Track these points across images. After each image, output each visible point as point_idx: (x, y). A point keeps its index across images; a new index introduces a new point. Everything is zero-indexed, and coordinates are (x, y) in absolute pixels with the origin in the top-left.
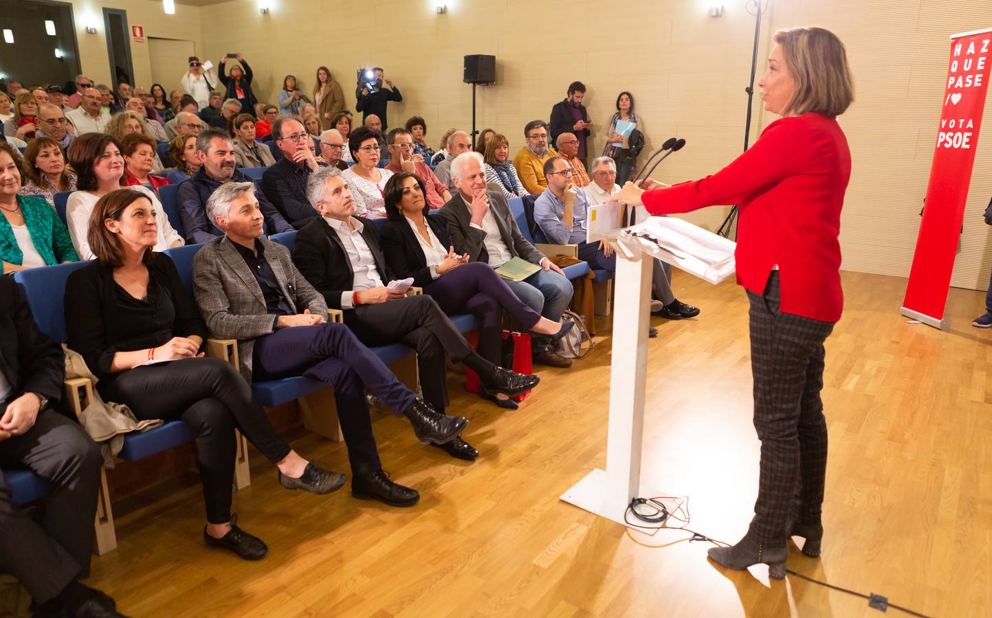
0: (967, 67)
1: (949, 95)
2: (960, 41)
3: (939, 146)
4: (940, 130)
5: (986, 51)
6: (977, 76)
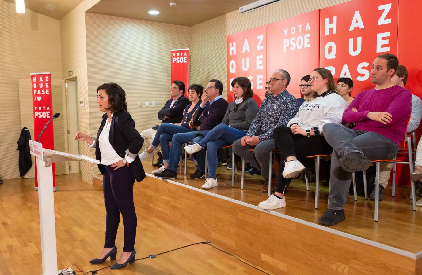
0: (41, 86)
1: (36, 97)
2: (35, 76)
3: (36, 117)
4: (35, 111)
5: (48, 81)
6: (47, 90)
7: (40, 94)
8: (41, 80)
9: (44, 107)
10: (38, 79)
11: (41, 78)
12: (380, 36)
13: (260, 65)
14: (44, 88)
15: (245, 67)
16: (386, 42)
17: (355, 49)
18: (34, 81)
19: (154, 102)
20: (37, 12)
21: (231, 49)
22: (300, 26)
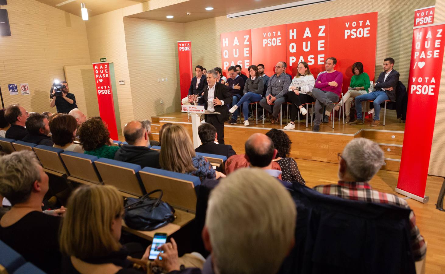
0: (102, 72)
1: (98, 80)
2: (96, 65)
3: (99, 94)
4: (98, 89)
5: (107, 68)
6: (106, 75)
7: (102, 77)
8: (101, 67)
9: (105, 87)
10: (99, 67)
11: (101, 66)
12: (319, 42)
13: (247, 54)
14: (104, 73)
15: (236, 54)
16: (323, 45)
17: (307, 48)
18: (96, 69)
19: (166, 78)
20: (69, 12)
21: (224, 42)
22: (274, 32)
